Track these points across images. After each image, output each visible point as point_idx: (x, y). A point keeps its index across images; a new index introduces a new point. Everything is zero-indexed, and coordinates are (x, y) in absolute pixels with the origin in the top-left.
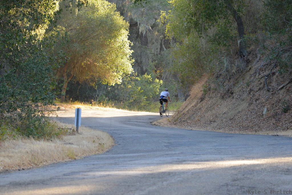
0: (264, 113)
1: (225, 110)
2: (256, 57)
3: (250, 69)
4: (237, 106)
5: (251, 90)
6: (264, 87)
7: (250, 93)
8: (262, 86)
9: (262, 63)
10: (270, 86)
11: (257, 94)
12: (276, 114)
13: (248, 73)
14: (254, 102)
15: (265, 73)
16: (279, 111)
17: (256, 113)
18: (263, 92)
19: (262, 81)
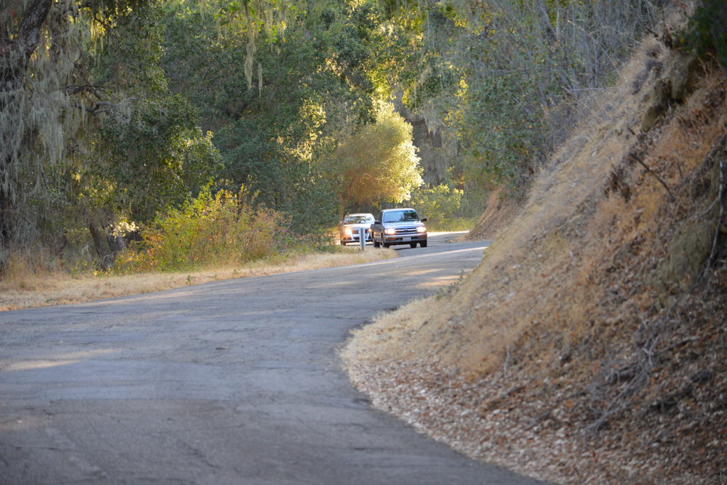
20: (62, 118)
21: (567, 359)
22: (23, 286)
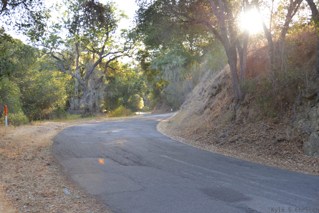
3: (162, 105)
4: (161, 110)
5: (163, 108)
12: (166, 111)
20: (103, 95)
21: (209, 134)
22: (99, 119)
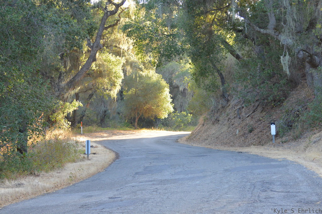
0: (237, 133)
1: (214, 132)
2: (233, 97)
3: (229, 105)
4: (221, 129)
5: (229, 118)
6: (237, 116)
7: (228, 120)
8: (236, 115)
9: (236, 101)
10: (241, 115)
11: (233, 121)
12: (245, 134)
13: (228, 108)
14: (231, 126)
15: (238, 107)
16: (247, 132)
17: (232, 133)
18: (237, 119)
19: (236, 112)
